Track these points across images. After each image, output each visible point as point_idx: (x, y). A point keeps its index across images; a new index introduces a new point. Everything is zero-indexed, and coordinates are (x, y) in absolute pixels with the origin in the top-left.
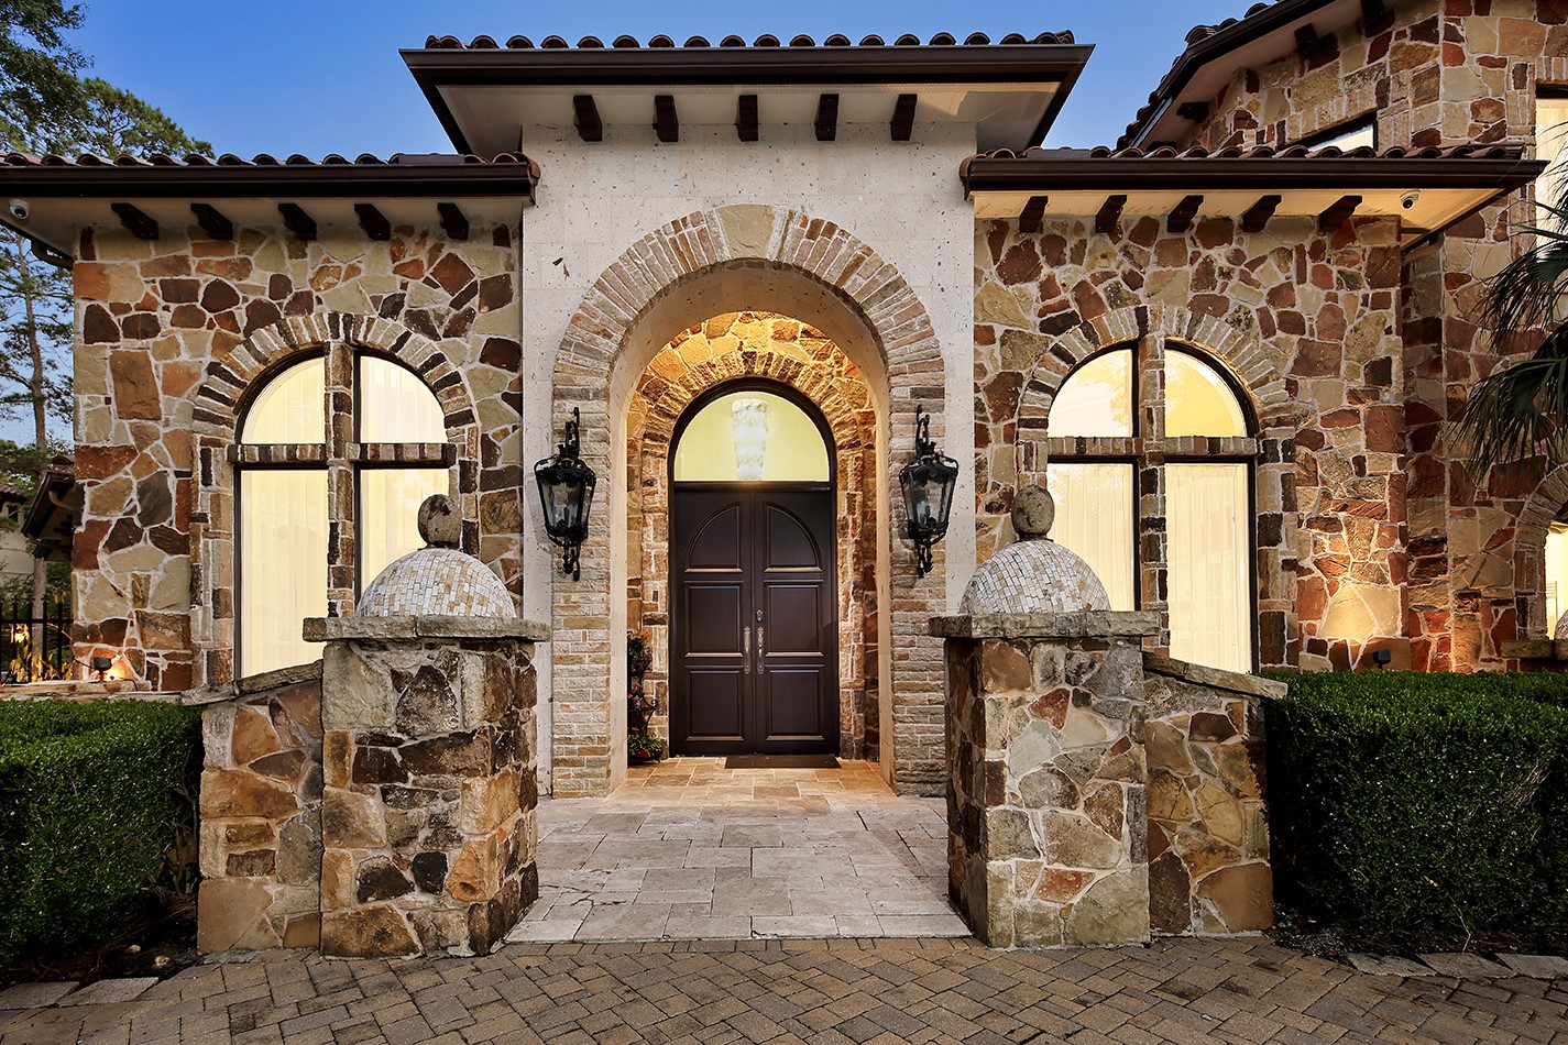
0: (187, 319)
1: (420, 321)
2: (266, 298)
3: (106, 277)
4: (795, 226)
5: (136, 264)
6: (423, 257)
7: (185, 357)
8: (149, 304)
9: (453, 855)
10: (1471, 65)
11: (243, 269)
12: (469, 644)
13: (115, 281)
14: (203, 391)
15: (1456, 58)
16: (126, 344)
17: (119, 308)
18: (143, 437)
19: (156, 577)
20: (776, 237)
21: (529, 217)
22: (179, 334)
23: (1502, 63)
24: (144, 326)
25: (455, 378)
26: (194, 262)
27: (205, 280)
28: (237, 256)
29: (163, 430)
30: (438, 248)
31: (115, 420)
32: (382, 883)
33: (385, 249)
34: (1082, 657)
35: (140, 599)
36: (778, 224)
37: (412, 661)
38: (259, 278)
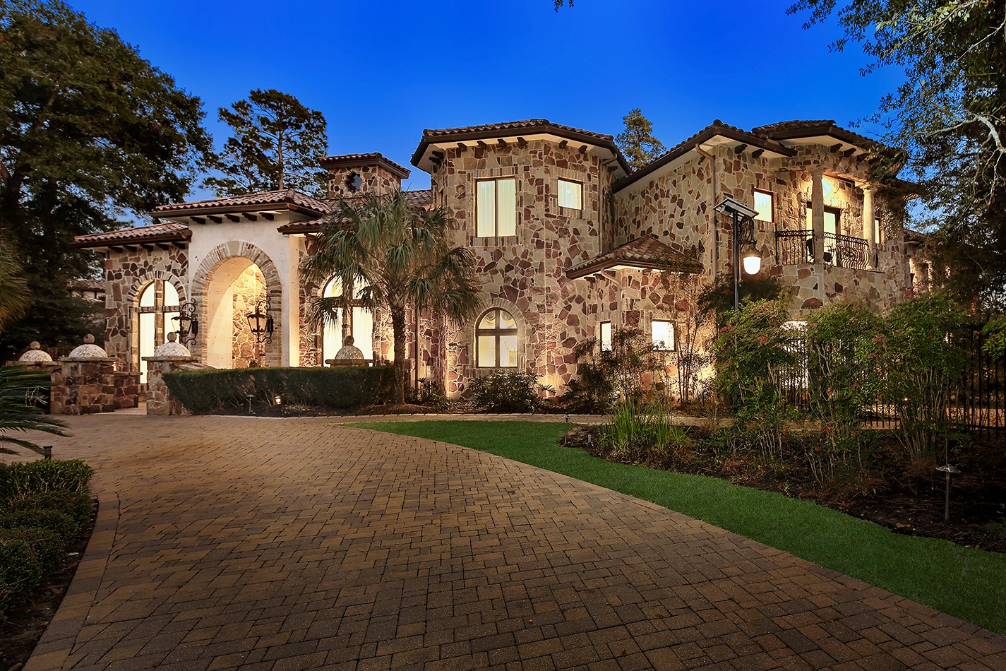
0: (127, 274)
1: (175, 272)
2: (143, 267)
3: (111, 263)
4: (245, 246)
5: (118, 259)
6: (175, 254)
7: (127, 284)
8: (120, 270)
9: (78, 398)
10: (457, 175)
11: (138, 260)
12: (80, 362)
13: (114, 264)
14: (130, 294)
15: (452, 172)
16: (116, 281)
17: (114, 271)
18: (119, 306)
19: (121, 343)
20: (240, 249)
21: (190, 245)
22: (126, 278)
23: (465, 172)
24: (119, 276)
25: (181, 288)
26: (129, 258)
27: (131, 263)
28: (137, 256)
29: (123, 304)
30: (178, 252)
31: (113, 301)
32: (69, 402)
33: (168, 252)
34: (160, 364)
35: (118, 350)
36: (241, 246)
37: (73, 365)
38: (142, 262)
